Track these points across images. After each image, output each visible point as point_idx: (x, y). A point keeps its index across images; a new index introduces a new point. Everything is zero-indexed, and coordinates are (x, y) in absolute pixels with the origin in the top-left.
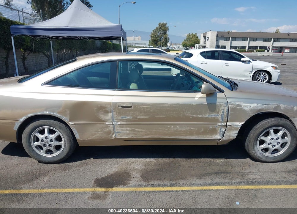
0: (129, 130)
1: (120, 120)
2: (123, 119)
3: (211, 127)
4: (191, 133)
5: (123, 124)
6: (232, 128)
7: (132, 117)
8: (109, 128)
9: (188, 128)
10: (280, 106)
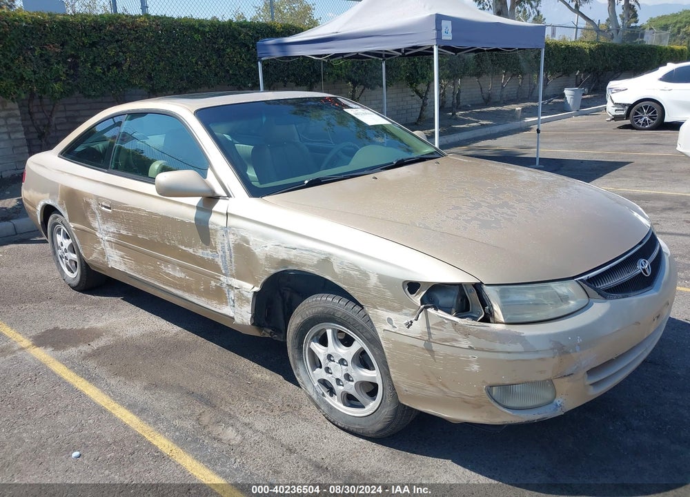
1: (106, 233)
2: (109, 232)
3: (213, 283)
5: (111, 241)
6: (241, 296)
7: (115, 231)
8: (102, 246)
9: (183, 274)
10: (332, 260)
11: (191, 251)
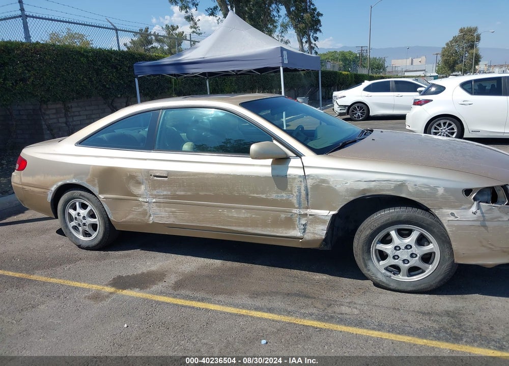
0: (168, 212)
1: (155, 196)
2: (159, 195)
3: (283, 216)
4: (254, 224)
5: (159, 202)
6: (316, 220)
7: (169, 193)
8: (144, 207)
9: (249, 214)
10: (407, 184)
11: (264, 196)
